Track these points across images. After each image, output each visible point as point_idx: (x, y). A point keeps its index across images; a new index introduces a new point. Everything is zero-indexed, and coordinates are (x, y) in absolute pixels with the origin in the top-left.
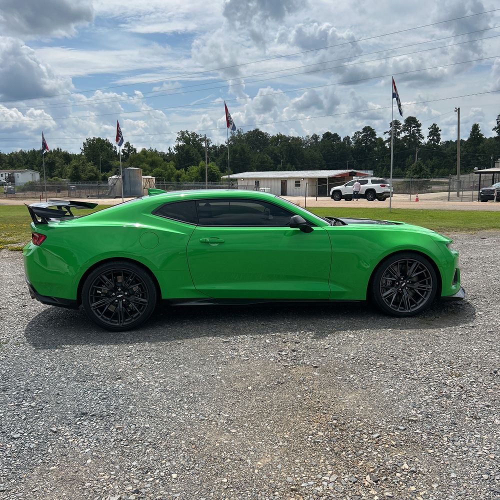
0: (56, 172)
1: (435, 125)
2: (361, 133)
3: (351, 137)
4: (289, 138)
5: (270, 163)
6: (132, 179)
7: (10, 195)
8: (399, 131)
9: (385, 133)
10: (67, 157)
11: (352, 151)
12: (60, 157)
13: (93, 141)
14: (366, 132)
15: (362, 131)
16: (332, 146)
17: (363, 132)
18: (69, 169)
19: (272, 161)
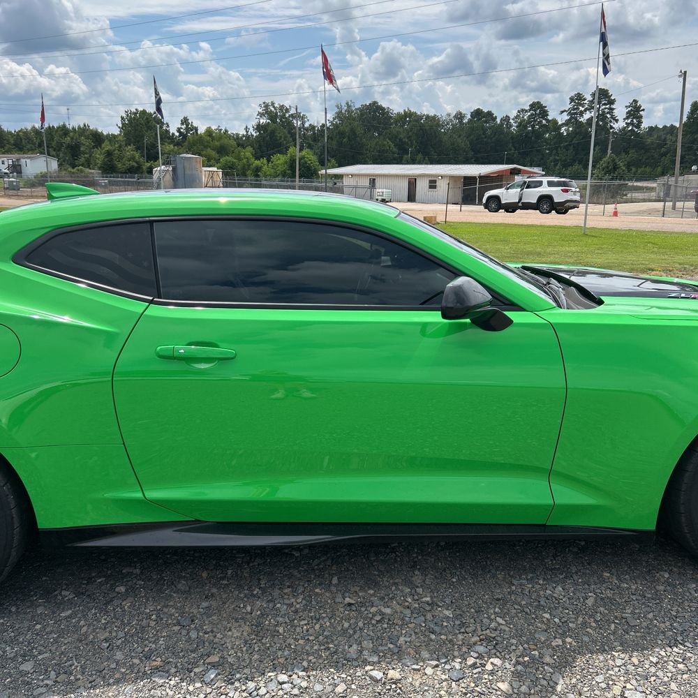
0: (82, 160)
1: (635, 101)
2: (526, 111)
3: (512, 117)
4: (420, 117)
5: (393, 153)
6: (188, 172)
7: (11, 192)
8: (583, 109)
9: (562, 112)
10: (97, 138)
11: (512, 138)
12: (87, 138)
13: (135, 114)
14: (535, 111)
15: (528, 108)
16: (484, 130)
17: (530, 110)
18: (99, 156)
19: (395, 150)
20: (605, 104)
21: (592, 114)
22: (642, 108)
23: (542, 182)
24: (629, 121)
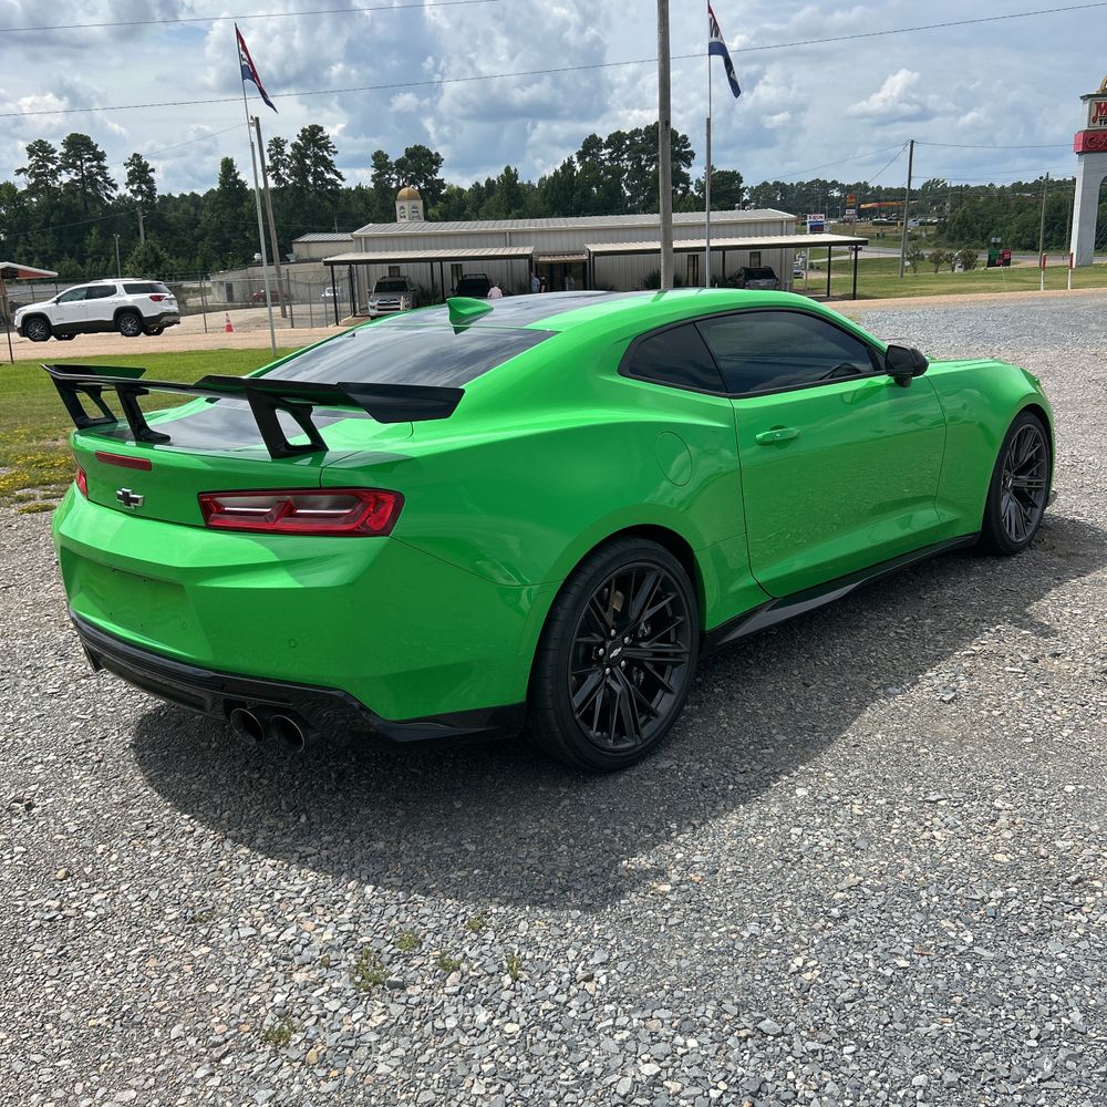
9: (20, 171)
20: (89, 160)
21: (73, 176)
22: (150, 167)
23: (114, 287)
24: (135, 187)
